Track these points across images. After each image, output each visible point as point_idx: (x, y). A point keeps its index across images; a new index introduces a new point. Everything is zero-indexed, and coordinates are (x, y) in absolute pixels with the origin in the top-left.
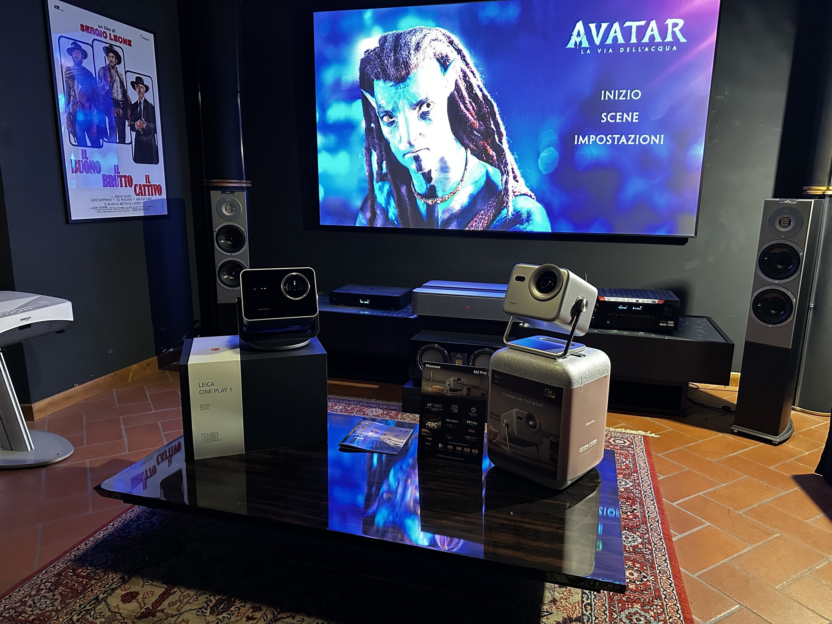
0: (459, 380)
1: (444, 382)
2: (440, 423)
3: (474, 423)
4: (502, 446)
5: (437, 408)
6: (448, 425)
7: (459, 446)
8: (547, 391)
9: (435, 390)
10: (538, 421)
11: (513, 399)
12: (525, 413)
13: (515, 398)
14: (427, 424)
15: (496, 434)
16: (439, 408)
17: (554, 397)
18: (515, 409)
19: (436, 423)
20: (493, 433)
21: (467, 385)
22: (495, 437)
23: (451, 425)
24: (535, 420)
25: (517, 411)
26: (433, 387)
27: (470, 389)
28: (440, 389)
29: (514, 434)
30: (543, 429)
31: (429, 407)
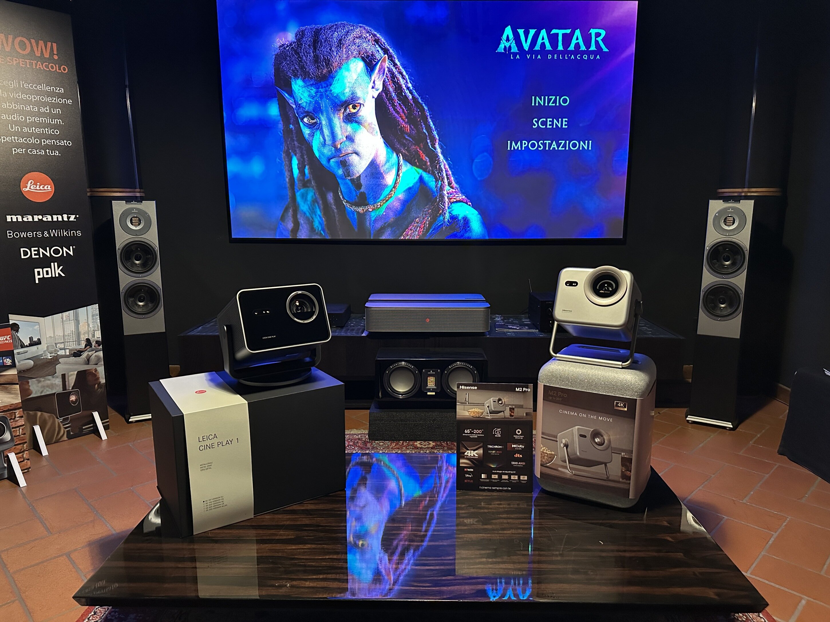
0: (500, 400)
1: (483, 405)
2: (481, 451)
3: (521, 446)
4: (559, 469)
5: (476, 434)
6: (490, 452)
7: (505, 474)
8: (617, 403)
9: (472, 414)
10: (606, 438)
11: (573, 415)
12: (589, 430)
13: (576, 414)
14: (466, 454)
15: (551, 457)
16: (479, 434)
17: (626, 409)
18: (577, 427)
19: (476, 452)
20: (547, 456)
21: (510, 405)
22: (549, 459)
23: (494, 452)
24: (602, 436)
25: (578, 429)
26: (470, 411)
27: (513, 409)
28: (478, 413)
29: (576, 454)
30: (613, 445)
31: (467, 433)
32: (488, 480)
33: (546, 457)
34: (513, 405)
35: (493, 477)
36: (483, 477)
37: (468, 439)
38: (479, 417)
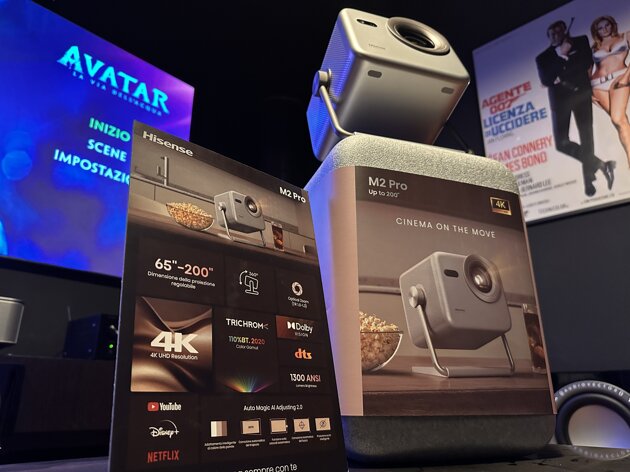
0: (249, 201)
1: (210, 200)
2: (205, 336)
3: (306, 328)
4: (416, 369)
5: (192, 277)
6: (233, 339)
7: (278, 415)
8: (495, 201)
9: (179, 218)
10: (492, 273)
11: (426, 229)
12: (459, 258)
13: (430, 225)
14: (155, 343)
15: (390, 340)
16: (200, 278)
17: (509, 213)
18: (436, 254)
19: (191, 337)
20: (379, 340)
21: (272, 220)
22: (387, 348)
23: (244, 340)
24: (485, 270)
25: (440, 257)
26: (173, 204)
27: (280, 230)
28: (198, 217)
29: (444, 320)
30: (507, 289)
31: (163, 271)
32: (230, 445)
33: (376, 344)
34: (280, 222)
35: (246, 431)
36: (214, 433)
37: (163, 289)
38: (199, 231)
